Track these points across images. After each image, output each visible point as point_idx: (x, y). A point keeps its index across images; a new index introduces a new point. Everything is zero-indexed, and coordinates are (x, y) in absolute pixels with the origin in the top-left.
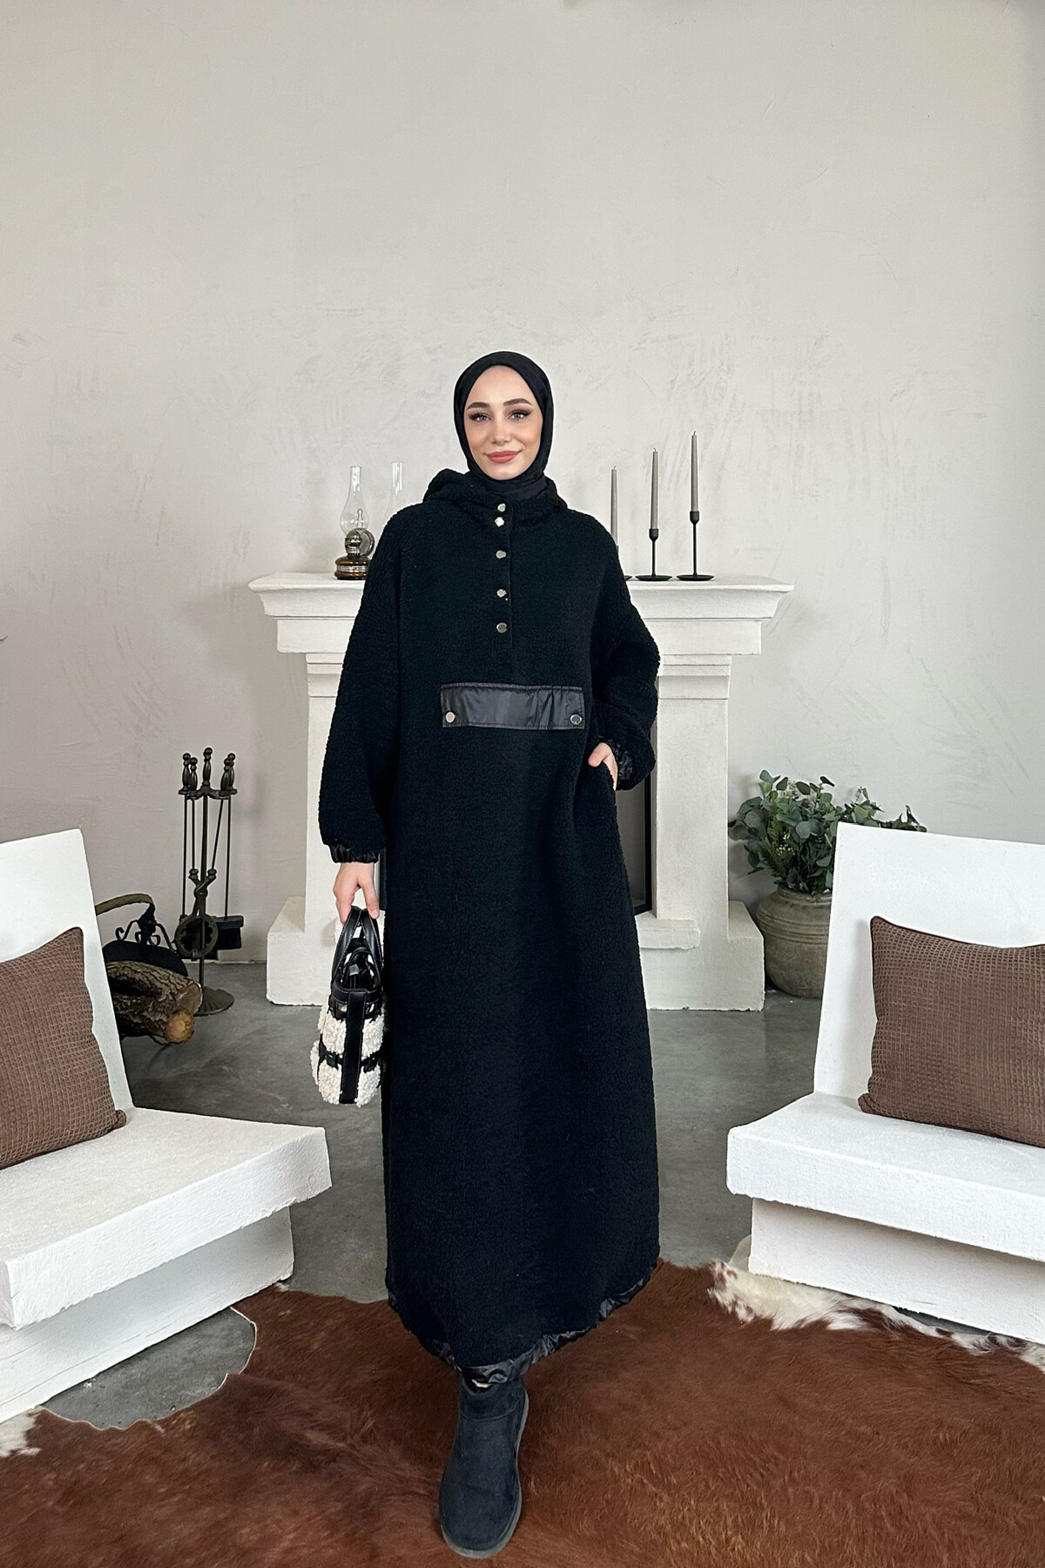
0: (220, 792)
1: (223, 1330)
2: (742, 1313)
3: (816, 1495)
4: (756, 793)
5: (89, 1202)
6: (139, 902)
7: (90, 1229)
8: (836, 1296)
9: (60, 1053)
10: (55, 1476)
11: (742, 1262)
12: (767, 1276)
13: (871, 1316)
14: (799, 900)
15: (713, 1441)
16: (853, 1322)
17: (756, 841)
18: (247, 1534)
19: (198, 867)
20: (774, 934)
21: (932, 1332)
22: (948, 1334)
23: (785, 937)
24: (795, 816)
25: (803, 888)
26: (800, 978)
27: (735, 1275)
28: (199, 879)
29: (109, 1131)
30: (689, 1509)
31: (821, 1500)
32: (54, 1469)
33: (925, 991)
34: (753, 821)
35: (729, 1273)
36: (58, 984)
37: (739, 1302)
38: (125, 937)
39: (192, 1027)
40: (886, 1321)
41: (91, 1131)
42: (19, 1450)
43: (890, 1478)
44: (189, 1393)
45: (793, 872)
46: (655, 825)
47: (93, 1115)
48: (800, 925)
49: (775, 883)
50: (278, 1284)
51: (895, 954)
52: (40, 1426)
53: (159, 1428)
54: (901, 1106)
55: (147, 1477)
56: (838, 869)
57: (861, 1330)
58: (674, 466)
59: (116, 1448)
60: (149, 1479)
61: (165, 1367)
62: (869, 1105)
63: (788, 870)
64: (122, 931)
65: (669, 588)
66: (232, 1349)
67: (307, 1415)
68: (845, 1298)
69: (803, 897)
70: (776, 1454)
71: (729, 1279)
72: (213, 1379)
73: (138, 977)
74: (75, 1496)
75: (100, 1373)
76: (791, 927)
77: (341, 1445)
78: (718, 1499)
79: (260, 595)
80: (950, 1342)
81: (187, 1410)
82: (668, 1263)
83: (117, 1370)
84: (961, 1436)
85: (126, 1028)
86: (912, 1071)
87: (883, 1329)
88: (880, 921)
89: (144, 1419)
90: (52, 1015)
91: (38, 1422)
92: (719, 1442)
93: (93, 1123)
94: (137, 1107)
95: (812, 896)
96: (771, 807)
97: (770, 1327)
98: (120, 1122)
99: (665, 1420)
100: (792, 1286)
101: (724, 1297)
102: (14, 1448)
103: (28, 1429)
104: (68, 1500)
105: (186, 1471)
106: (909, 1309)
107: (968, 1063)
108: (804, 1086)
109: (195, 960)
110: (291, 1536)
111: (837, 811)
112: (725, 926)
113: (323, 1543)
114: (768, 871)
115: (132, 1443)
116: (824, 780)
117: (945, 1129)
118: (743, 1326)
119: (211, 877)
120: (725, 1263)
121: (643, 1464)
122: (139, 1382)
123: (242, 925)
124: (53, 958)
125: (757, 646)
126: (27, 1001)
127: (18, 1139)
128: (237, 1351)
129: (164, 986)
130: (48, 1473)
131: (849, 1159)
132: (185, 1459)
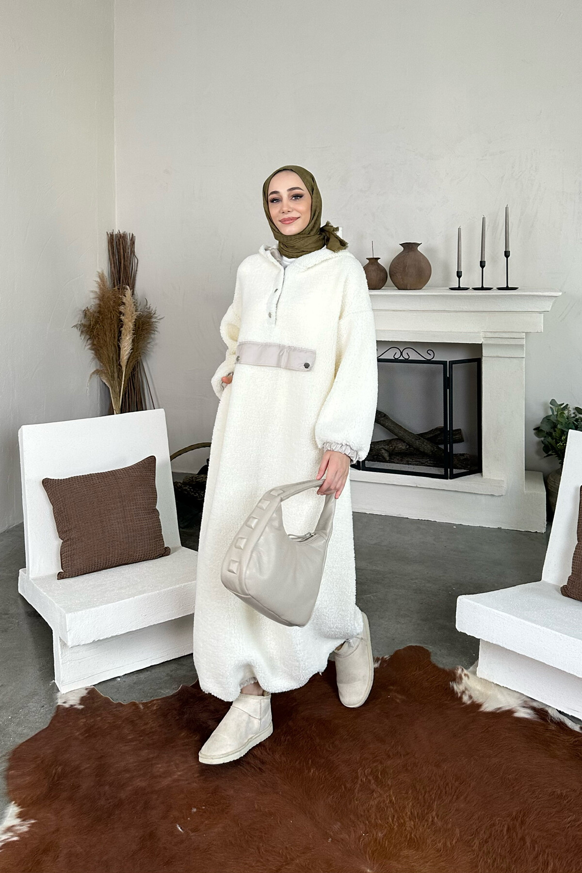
2: (465, 699)
7: (111, 604)
10: (85, 721)
11: (474, 670)
12: (486, 680)
13: (541, 712)
16: (529, 714)
17: (548, 439)
18: (159, 768)
21: (575, 728)
24: (569, 426)
27: (468, 677)
29: (160, 557)
32: (86, 717)
34: (546, 427)
35: (465, 675)
37: (466, 692)
40: (549, 717)
41: (149, 556)
42: (75, 705)
44: (162, 691)
47: (150, 548)
53: (141, 706)
57: (532, 719)
59: (118, 712)
60: (126, 731)
61: (156, 676)
62: (566, 591)
68: (530, 700)
71: (465, 679)
72: (176, 686)
75: (126, 674)
81: (157, 700)
82: (434, 664)
83: (134, 674)
87: (546, 720)
89: (136, 701)
91: (88, 693)
93: (151, 552)
94: (183, 545)
96: (557, 421)
97: (479, 709)
98: (166, 553)
100: (500, 688)
101: (458, 688)
102: (73, 704)
103: (82, 696)
104: (85, 734)
105: (144, 730)
106: (565, 712)
112: (522, 485)
114: (554, 456)
115: (125, 712)
118: (464, 705)
120: (464, 669)
122: (141, 682)
124: (138, 470)
125: (540, 327)
127: (111, 555)
130: (82, 719)
132: (146, 724)
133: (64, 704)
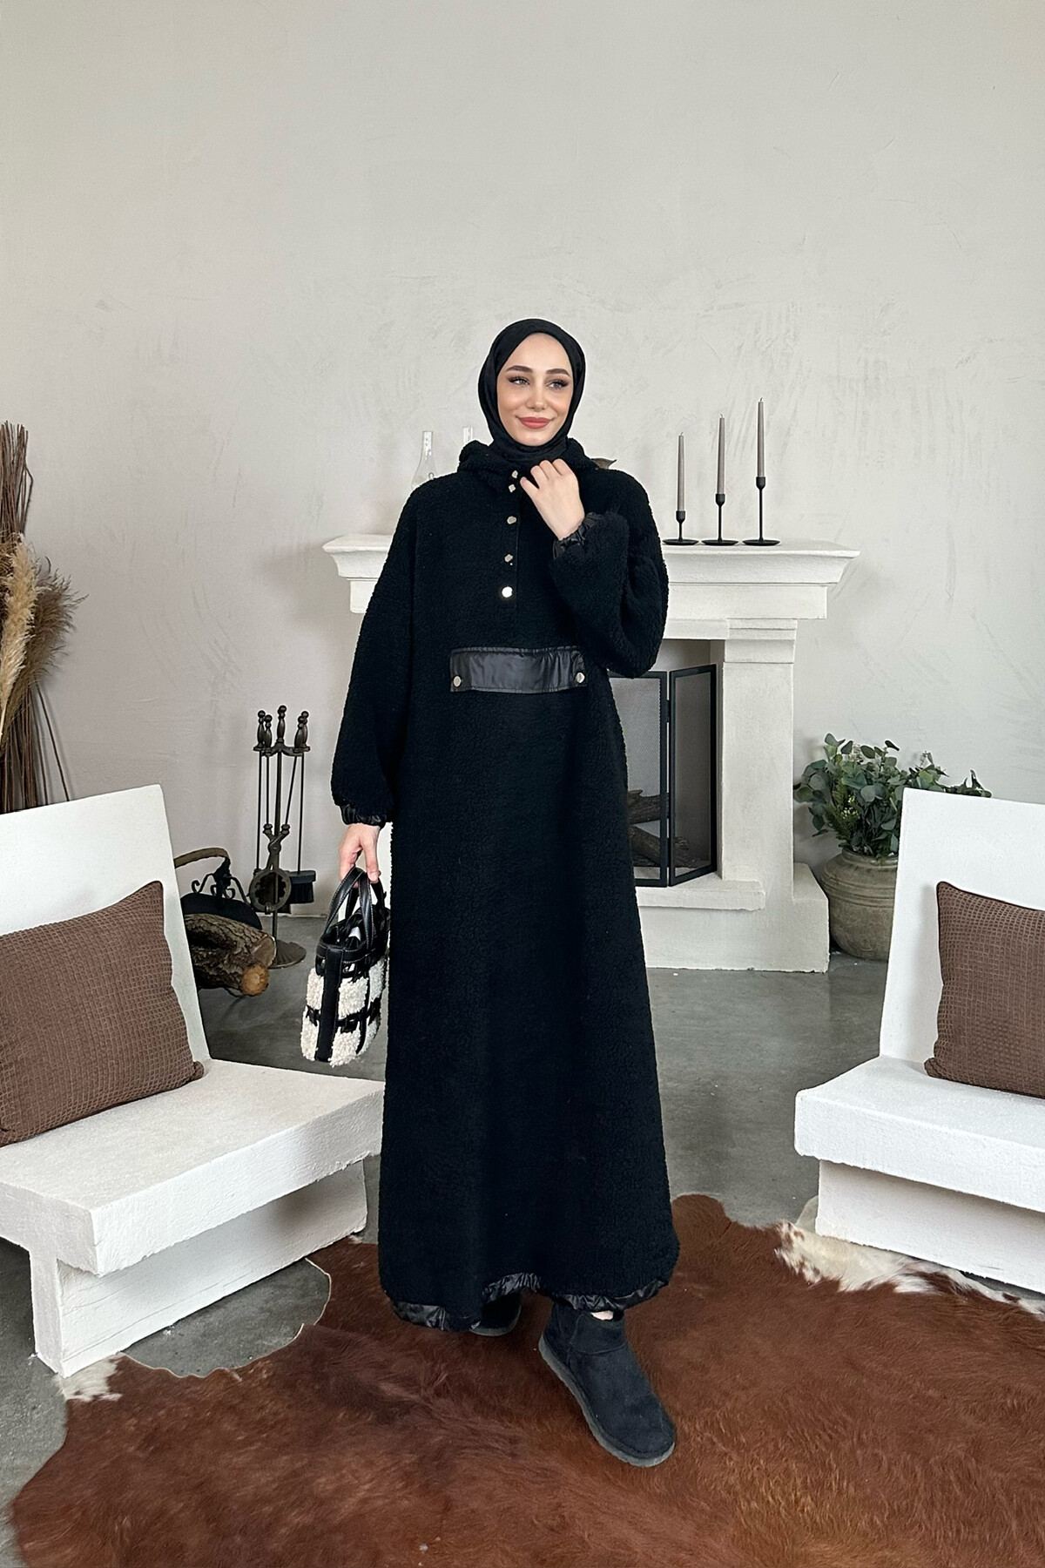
0: (294, 749)
1: (298, 1280)
2: (809, 1275)
3: (884, 1458)
4: (820, 756)
5: (169, 1153)
6: (216, 856)
7: (171, 1179)
8: (904, 1258)
9: (140, 1005)
10: (136, 1422)
11: (809, 1223)
12: (834, 1238)
13: (938, 1280)
14: (863, 863)
15: (782, 1402)
16: (916, 1284)
17: (820, 805)
18: (324, 1483)
19: (272, 822)
20: (838, 896)
21: (998, 1296)
22: (1014, 1300)
23: (851, 900)
24: (859, 780)
25: (868, 851)
26: (865, 941)
27: (802, 1237)
28: (273, 833)
29: (187, 1083)
30: (758, 1469)
31: (890, 1464)
32: (134, 1415)
33: (991, 956)
34: (817, 783)
35: (796, 1234)
36: (139, 936)
37: (806, 1263)
38: (201, 890)
39: (267, 980)
40: (953, 1285)
41: (169, 1082)
42: (102, 1395)
43: (958, 1443)
44: (266, 1343)
45: (857, 835)
46: (721, 787)
47: (171, 1066)
48: (864, 887)
49: (839, 846)
50: (351, 1237)
51: (962, 920)
52: (121, 1372)
53: (236, 1376)
54: (967, 1070)
55: (225, 1425)
56: (904, 835)
57: (927, 1293)
58: (740, 432)
59: (195, 1395)
60: (227, 1426)
61: (242, 1316)
62: (935, 1069)
63: (852, 833)
64: (198, 884)
65: (736, 552)
66: (308, 1299)
67: (382, 1366)
68: (911, 1261)
69: (868, 859)
70: (844, 1415)
71: (796, 1241)
72: (288, 1329)
73: (213, 929)
74: (156, 1442)
75: (179, 1321)
76: (856, 890)
77: (414, 1397)
78: (786, 1461)
79: (334, 557)
80: (1017, 1307)
81: (264, 1359)
82: (736, 1223)
83: (195, 1318)
84: (1029, 1401)
85: (203, 980)
86: (978, 1036)
87: (950, 1293)
88: (946, 886)
89: (222, 1368)
90: (133, 967)
91: (119, 1368)
92: (787, 1403)
93: (172, 1075)
94: (213, 1057)
95: (877, 859)
96: (836, 770)
97: (837, 1289)
98: (197, 1074)
99: (735, 1379)
100: (858, 1248)
101: (791, 1258)
102: (96, 1393)
103: (109, 1375)
104: (148, 1446)
105: (263, 1419)
106: (976, 1273)
107: (1033, 1029)
108: (870, 1049)
109: (269, 913)
110: (367, 1487)
111: (902, 776)
112: (790, 888)
113: (398, 1494)
114: (833, 833)
115: (211, 1391)
116: (889, 744)
117: (1010, 1094)
118: (810, 1287)
119: (285, 832)
120: (792, 1224)
121: (712, 1424)
122: (215, 1330)
123: (314, 880)
124: (134, 911)
125: (822, 611)
126: (109, 953)
127: (99, 1088)
128: (312, 1301)
129: (238, 939)
130: (127, 1419)
131: (917, 1123)
132: (262, 1408)
133: (77, 1397)
